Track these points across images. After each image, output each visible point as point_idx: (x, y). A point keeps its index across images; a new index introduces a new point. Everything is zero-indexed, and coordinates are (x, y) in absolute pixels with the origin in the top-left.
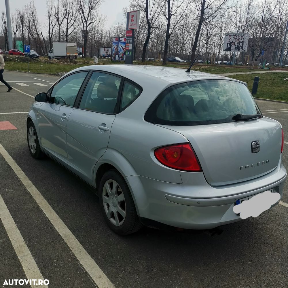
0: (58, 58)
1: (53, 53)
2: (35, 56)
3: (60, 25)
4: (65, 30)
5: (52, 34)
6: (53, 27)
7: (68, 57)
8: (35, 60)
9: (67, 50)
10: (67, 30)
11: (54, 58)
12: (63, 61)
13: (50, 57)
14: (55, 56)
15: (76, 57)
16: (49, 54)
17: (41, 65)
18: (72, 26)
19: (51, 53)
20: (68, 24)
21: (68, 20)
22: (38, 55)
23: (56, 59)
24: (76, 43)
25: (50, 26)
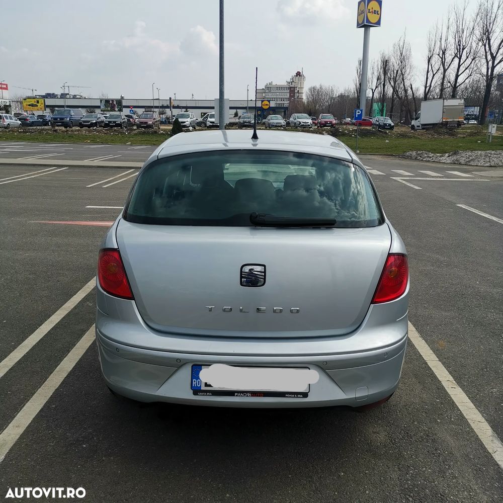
0: (425, 127)
1: (419, 120)
2: (387, 126)
3: (445, 71)
4: (453, 79)
5: (430, 86)
6: (434, 75)
7: (444, 124)
8: (382, 132)
9: (443, 112)
10: (457, 76)
11: (420, 128)
12: (432, 132)
13: (413, 127)
14: (423, 125)
15: (459, 124)
16: (413, 122)
17: (387, 141)
18: (466, 69)
19: (416, 119)
20: (459, 66)
21: (461, 60)
22: (392, 124)
23: (423, 129)
24: (463, 100)
25: (429, 73)
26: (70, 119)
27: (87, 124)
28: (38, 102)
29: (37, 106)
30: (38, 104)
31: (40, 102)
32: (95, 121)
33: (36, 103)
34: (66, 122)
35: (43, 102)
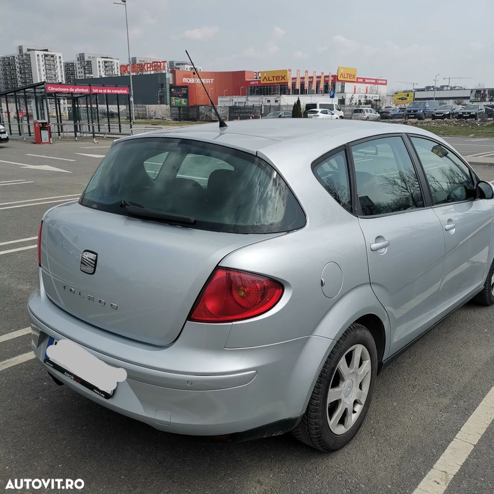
26: (423, 112)
27: (439, 115)
28: (408, 95)
29: (406, 99)
30: (407, 97)
31: (410, 95)
32: (448, 113)
33: (406, 97)
34: (420, 114)
35: (413, 95)
